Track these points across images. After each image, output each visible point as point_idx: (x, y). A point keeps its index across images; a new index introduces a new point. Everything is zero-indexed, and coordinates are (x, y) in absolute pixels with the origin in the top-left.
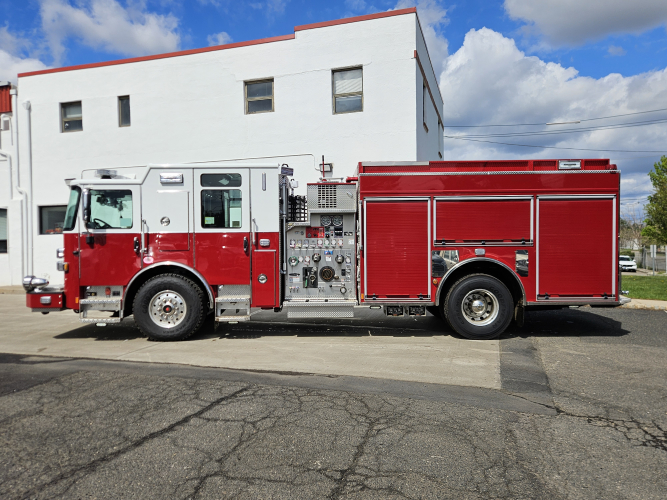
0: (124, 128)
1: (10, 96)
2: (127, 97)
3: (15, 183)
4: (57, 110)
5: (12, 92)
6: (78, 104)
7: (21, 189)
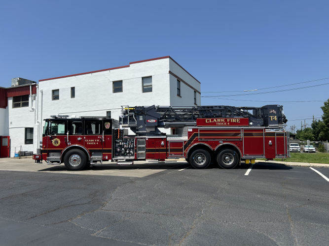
0: (73, 99)
1: (36, 88)
2: (74, 88)
3: (36, 119)
4: (51, 92)
5: (37, 87)
6: (58, 90)
7: (38, 121)
